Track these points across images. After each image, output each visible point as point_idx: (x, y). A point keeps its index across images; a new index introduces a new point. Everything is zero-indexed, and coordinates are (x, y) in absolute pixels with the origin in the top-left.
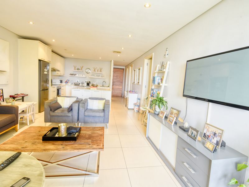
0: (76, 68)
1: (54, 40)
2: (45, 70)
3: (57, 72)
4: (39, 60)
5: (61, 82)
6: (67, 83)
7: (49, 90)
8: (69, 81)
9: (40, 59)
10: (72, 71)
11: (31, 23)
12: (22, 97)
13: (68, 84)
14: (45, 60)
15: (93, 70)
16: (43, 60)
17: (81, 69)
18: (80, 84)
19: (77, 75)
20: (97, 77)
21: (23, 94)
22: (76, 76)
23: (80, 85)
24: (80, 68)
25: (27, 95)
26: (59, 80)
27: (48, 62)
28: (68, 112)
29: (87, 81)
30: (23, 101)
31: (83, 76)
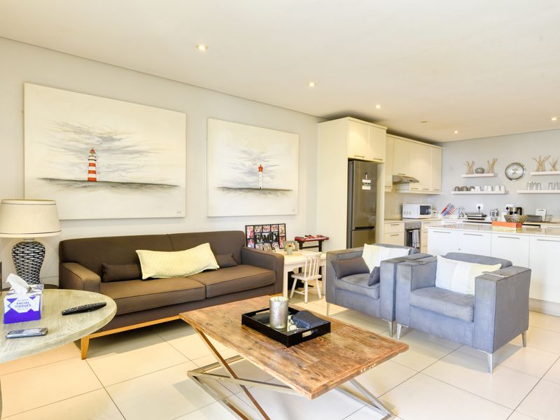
0: (474, 168)
1: (378, 107)
2: (364, 181)
3: (412, 185)
4: (350, 160)
5: (424, 210)
6: (448, 213)
7: (377, 229)
8: (452, 207)
9: (353, 157)
10: (461, 178)
11: (312, 85)
12: (318, 242)
13: (451, 216)
14: (364, 159)
15: (535, 165)
16: (361, 158)
17: (491, 169)
18: (485, 216)
19: (477, 190)
20: (550, 191)
21: (321, 236)
22: (472, 191)
23: (488, 219)
24: (486, 167)
25: (327, 239)
26: (419, 206)
27: (376, 161)
28: (369, 286)
29: (509, 206)
30: (320, 250)
31: (497, 190)
